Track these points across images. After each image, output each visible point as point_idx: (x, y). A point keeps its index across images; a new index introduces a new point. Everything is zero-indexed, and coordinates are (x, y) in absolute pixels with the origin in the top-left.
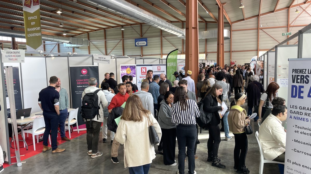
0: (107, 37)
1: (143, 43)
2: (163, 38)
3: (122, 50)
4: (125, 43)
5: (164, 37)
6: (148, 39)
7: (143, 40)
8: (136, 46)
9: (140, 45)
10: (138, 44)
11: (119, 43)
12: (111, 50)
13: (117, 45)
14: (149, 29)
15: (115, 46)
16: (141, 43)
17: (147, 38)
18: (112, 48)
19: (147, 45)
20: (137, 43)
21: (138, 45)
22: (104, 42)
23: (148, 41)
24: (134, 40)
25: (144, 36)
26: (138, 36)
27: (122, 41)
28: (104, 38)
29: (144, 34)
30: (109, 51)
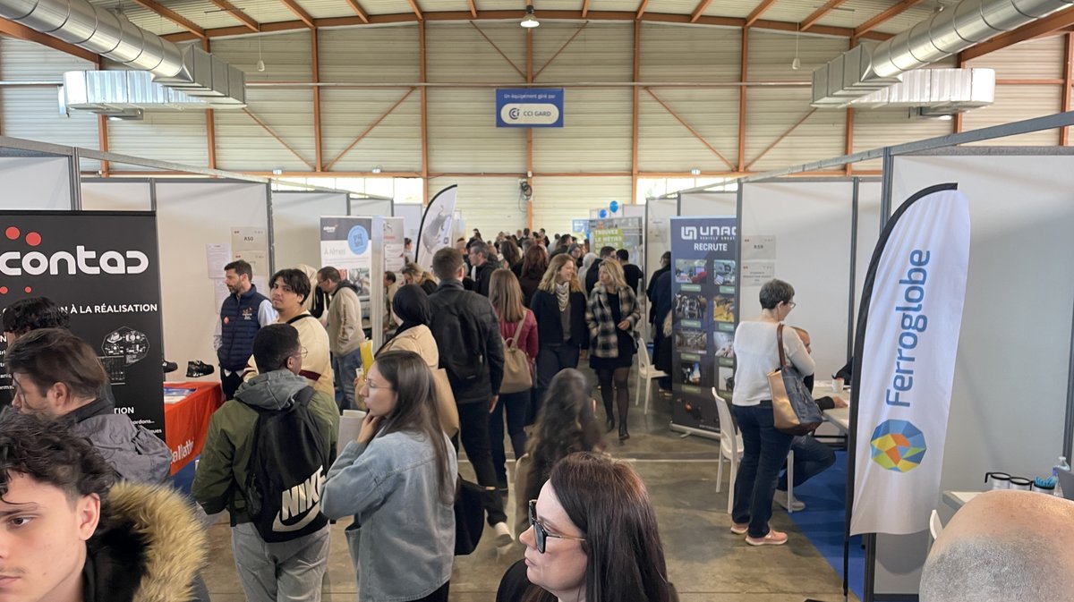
0: (327, 71)
1: (540, 114)
2: (643, 95)
3: (418, 144)
4: (432, 107)
5: (646, 88)
6: (568, 95)
7: (540, 97)
8: (500, 123)
9: (522, 120)
10: (512, 114)
11: (402, 105)
12: (349, 141)
13: (389, 112)
14: (573, 44)
15: (375, 117)
16: (528, 114)
17: (562, 91)
18: (358, 130)
19: (559, 123)
20: (506, 109)
21: (515, 122)
22: (310, 94)
23: (565, 106)
24: (491, 95)
25: (545, 78)
26: (510, 77)
27: (417, 95)
28: (306, 71)
29: (545, 67)
30: (335, 145)
